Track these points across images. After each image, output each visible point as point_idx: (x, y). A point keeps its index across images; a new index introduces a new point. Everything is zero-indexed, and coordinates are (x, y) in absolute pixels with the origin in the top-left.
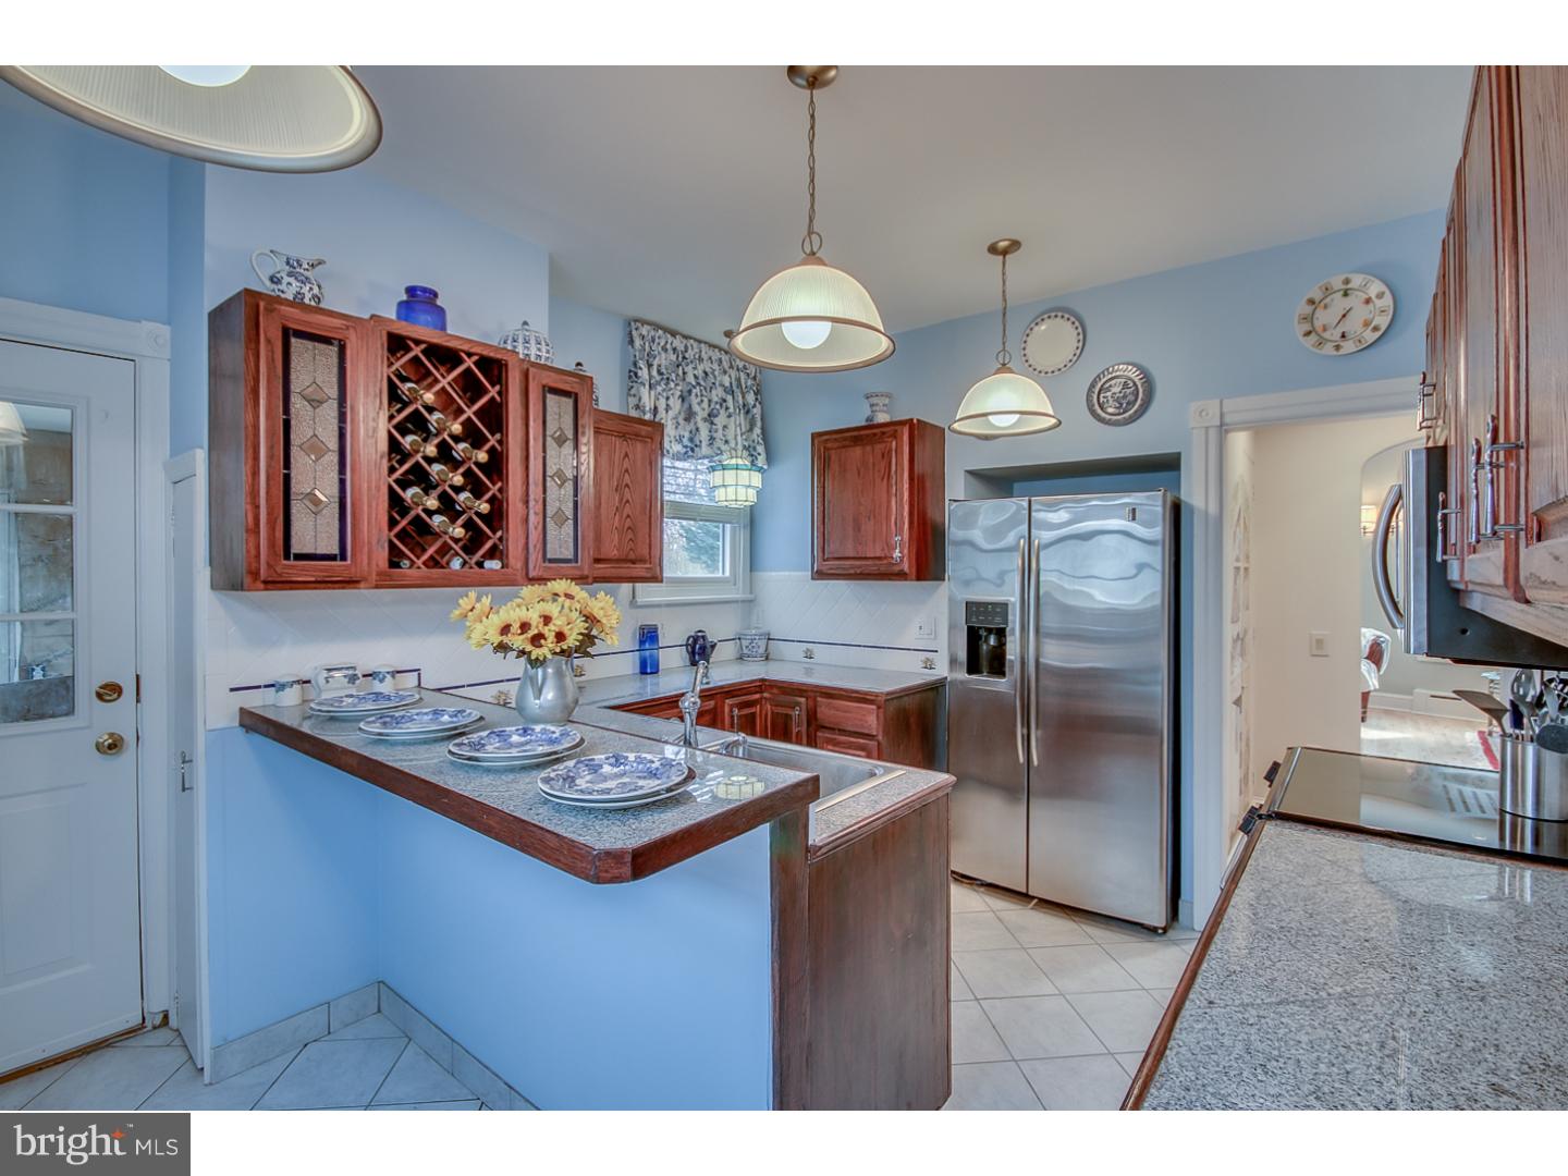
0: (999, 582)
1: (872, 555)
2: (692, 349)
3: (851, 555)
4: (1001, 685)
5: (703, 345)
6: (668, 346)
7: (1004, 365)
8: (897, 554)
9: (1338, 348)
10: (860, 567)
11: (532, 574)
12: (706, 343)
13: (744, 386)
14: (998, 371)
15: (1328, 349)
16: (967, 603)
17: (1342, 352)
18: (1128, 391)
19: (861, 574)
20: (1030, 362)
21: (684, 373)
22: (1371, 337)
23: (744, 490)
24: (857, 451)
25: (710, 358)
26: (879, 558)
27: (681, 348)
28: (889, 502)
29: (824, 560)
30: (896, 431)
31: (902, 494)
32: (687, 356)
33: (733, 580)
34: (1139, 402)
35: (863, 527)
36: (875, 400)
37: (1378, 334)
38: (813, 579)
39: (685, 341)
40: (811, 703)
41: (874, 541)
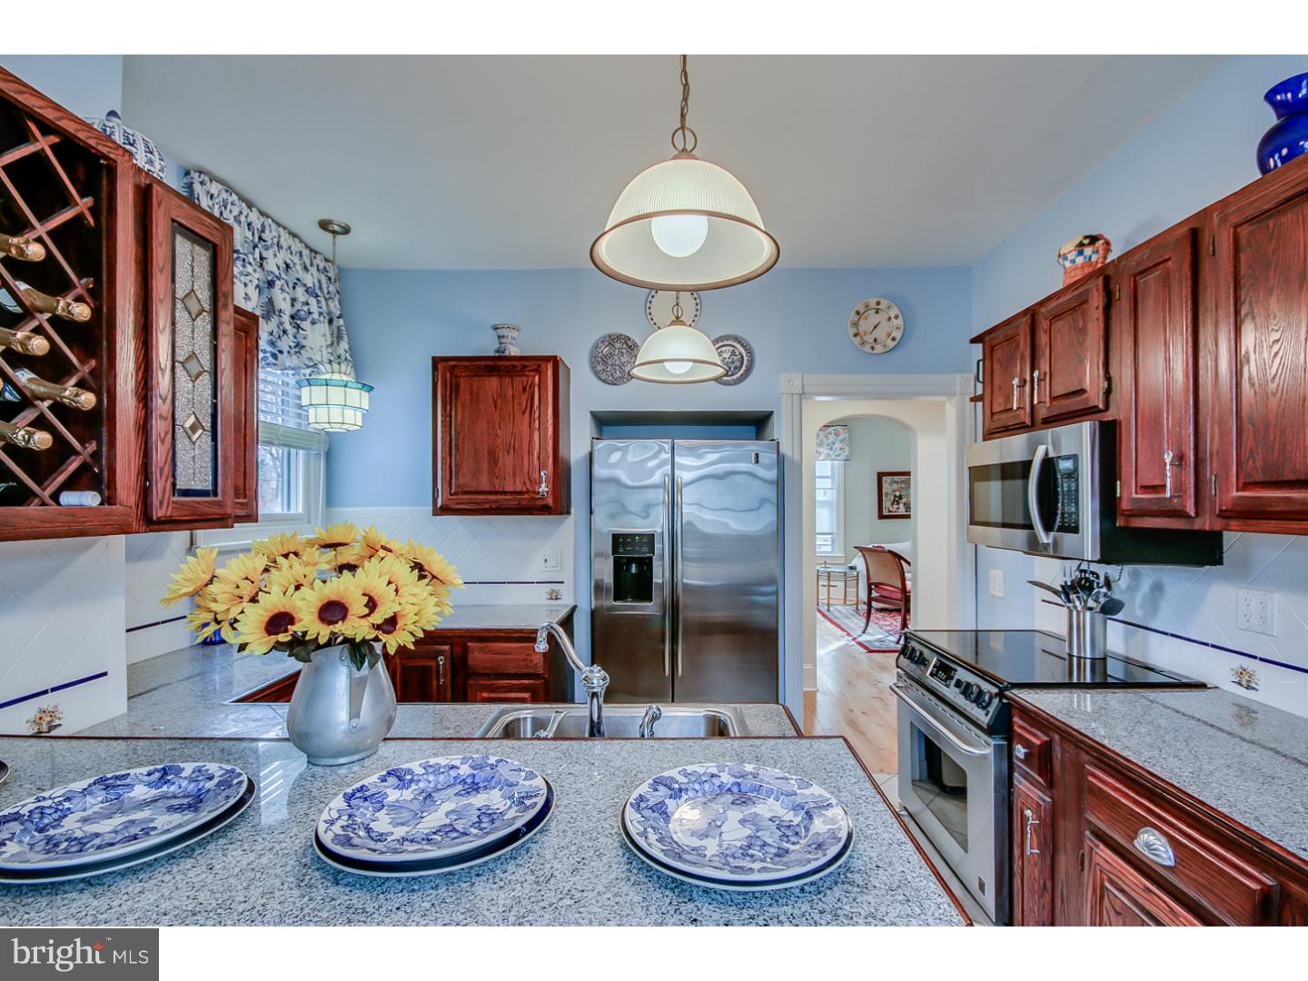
0: (643, 514)
1: (512, 490)
2: (270, 231)
3: (487, 489)
4: (649, 608)
5: (281, 229)
6: (242, 218)
7: (677, 318)
8: (543, 488)
9: (873, 348)
10: (496, 501)
11: (158, 512)
12: (284, 228)
13: (326, 291)
14: (673, 323)
15: (867, 348)
16: (614, 535)
17: (875, 352)
18: (735, 358)
19: (498, 508)
20: (655, 321)
21: (262, 258)
22: (891, 344)
23: (353, 412)
24: (492, 384)
25: (290, 248)
26: (521, 493)
27: (257, 225)
28: (531, 437)
29: (451, 494)
30: (539, 366)
31: (547, 429)
32: (264, 236)
33: (307, 517)
34: (744, 368)
35: (501, 461)
36: (501, 332)
37: (895, 343)
38: (434, 514)
39: (262, 219)
40: (458, 650)
41: (514, 476)
